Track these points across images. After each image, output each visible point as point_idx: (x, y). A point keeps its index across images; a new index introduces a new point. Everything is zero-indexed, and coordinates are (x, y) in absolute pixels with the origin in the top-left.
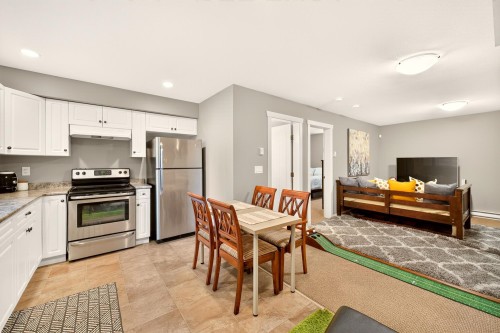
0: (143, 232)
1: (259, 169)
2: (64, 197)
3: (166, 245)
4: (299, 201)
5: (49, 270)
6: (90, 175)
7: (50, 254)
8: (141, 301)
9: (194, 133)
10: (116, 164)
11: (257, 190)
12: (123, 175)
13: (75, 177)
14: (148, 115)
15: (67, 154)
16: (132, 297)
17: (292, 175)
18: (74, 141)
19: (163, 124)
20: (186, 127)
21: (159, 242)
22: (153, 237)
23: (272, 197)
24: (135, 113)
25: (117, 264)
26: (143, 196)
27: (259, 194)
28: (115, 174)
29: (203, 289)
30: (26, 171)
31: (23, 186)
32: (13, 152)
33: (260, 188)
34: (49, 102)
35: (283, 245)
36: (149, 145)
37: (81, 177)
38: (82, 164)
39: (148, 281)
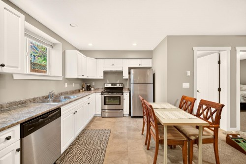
0: (126, 111)
1: (186, 85)
2: (100, 93)
3: (135, 119)
4: (213, 110)
5: (96, 118)
6: (110, 86)
7: (97, 113)
8: (116, 141)
9: (150, 66)
10: (118, 82)
11: (183, 98)
12: (120, 86)
13: (105, 86)
14: (129, 60)
15: (102, 78)
16: (114, 138)
17: (219, 90)
18: (106, 73)
19: (135, 63)
20: (146, 63)
21: (132, 117)
22: (130, 114)
23: (192, 104)
24: (124, 60)
25: (114, 122)
26: (126, 96)
27: (184, 101)
28: (118, 86)
29: (142, 146)
30: (93, 84)
31: (92, 89)
32: (89, 78)
33: (185, 97)
34: (98, 60)
35: (193, 138)
36: (129, 73)
37: (107, 86)
38: (108, 82)
39: (122, 133)
